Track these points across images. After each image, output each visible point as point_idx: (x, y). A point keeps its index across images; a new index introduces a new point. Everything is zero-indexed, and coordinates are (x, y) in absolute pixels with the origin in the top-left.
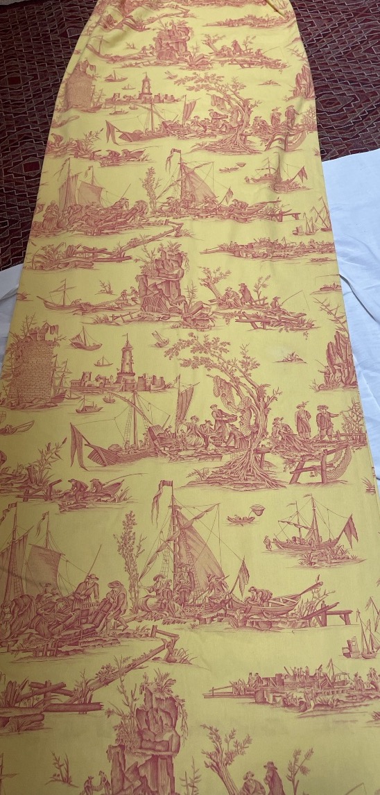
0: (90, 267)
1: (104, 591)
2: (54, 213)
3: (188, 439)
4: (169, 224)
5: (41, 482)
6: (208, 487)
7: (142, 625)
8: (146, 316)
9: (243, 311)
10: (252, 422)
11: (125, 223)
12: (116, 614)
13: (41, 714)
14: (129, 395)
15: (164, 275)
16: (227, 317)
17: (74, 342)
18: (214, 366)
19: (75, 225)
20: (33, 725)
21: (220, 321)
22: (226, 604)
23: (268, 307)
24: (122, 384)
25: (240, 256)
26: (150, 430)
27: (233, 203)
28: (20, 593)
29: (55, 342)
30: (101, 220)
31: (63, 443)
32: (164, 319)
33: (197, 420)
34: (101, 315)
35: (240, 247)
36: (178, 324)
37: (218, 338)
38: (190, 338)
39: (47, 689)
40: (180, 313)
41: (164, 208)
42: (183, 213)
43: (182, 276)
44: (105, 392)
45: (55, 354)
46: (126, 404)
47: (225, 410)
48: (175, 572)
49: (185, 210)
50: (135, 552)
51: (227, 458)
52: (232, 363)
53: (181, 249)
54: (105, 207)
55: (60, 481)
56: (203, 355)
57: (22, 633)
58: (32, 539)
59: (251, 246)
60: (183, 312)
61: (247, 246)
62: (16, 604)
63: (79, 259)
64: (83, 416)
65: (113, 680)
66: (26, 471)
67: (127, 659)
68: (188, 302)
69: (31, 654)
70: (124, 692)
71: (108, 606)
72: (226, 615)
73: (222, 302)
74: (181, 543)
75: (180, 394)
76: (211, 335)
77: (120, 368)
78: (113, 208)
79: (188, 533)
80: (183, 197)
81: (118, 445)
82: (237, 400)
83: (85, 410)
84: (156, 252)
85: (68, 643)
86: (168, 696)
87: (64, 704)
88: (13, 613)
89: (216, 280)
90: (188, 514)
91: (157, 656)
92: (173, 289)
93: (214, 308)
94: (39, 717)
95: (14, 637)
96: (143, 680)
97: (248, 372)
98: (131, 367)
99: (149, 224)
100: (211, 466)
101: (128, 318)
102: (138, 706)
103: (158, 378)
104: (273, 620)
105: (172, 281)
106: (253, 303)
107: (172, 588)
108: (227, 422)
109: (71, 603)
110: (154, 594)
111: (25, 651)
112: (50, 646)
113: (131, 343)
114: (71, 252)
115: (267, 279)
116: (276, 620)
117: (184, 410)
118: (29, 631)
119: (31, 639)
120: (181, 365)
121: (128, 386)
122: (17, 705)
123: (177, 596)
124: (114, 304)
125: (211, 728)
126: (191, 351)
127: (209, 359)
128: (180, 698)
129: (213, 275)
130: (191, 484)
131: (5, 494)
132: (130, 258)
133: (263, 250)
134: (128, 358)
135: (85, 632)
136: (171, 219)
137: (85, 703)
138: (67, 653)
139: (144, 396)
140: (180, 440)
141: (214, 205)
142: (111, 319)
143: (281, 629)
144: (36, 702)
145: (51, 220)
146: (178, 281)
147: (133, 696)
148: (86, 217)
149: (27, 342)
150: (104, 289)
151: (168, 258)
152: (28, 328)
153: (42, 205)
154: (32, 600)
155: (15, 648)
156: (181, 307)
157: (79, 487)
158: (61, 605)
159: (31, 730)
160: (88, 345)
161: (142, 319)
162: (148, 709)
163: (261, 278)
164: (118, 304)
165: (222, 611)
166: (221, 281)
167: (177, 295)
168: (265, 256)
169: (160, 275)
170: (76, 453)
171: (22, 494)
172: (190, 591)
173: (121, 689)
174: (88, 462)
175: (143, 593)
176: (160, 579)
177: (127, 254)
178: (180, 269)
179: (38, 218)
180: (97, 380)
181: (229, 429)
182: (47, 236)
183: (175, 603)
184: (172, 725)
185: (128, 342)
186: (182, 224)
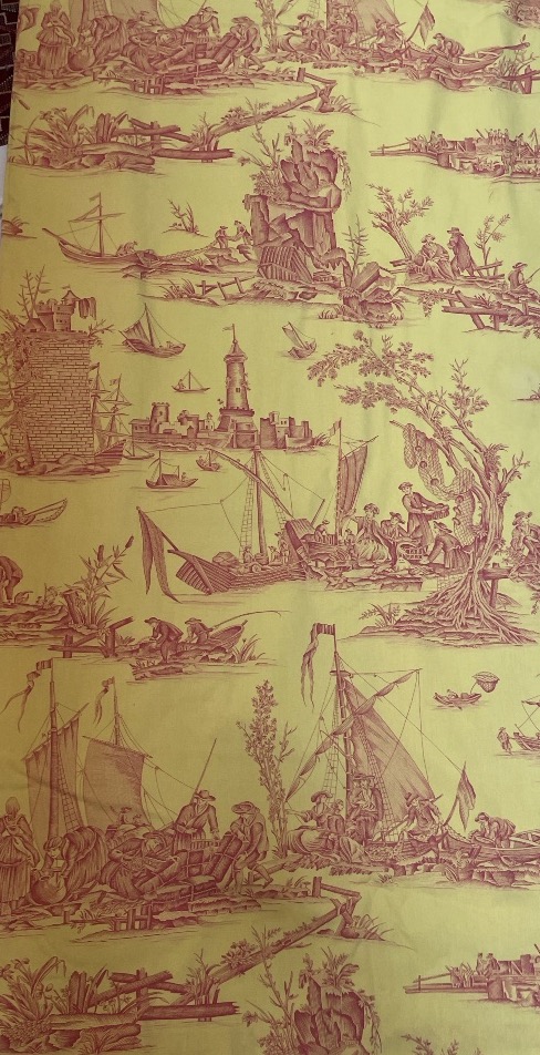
0: (146, 166)
1: (226, 820)
2: (61, 33)
3: (360, 547)
4: (306, 79)
5: (93, 621)
6: (400, 637)
7: (296, 876)
8: (268, 288)
9: (456, 289)
10: (477, 520)
11: (213, 69)
12: (248, 860)
13: (134, 1024)
14: (245, 457)
15: (300, 199)
16: (427, 300)
17: (130, 337)
18: (403, 403)
19: (110, 66)
20: (123, 1041)
21: (413, 308)
22: (438, 842)
23: (504, 284)
24: (231, 432)
25: (448, 166)
26: (288, 526)
27: (436, 42)
28: (75, 823)
29: (91, 335)
30: (163, 57)
31: (127, 546)
32: (305, 297)
33: (376, 511)
34: (180, 279)
35: (450, 146)
36: (332, 311)
37: (409, 345)
38: (358, 344)
39: (140, 983)
40: (335, 287)
41: (293, 41)
42: (333, 56)
43: (338, 205)
44: (199, 448)
45: (94, 363)
46: (241, 475)
47: (428, 495)
48: (348, 787)
49: (338, 50)
50: (276, 752)
51: (431, 585)
52: (436, 399)
53: (333, 142)
54: (170, 26)
55: (128, 621)
56: (382, 379)
57: (87, 891)
58: (87, 727)
59: (469, 145)
60: (343, 285)
61: (463, 143)
62: (71, 843)
63: (125, 149)
64: (161, 496)
65: (252, 966)
66: (63, 600)
67: (274, 932)
68: (352, 264)
69: (106, 927)
70: (271, 985)
71: (234, 846)
72: (437, 860)
73: (415, 267)
74: (356, 738)
75: (343, 460)
76: (397, 336)
77: (224, 399)
78: (186, 29)
79: (368, 722)
80: (332, 18)
81: (229, 554)
82: (449, 475)
83: (162, 483)
84: (281, 145)
85: (170, 906)
86: (347, 991)
87: (172, 1007)
88: (66, 858)
89: (405, 217)
90: (364, 686)
91: (324, 928)
92: (320, 230)
93: (401, 279)
94: (132, 1029)
95: (73, 898)
96: (304, 966)
97: (466, 420)
98: (245, 397)
99: (265, 76)
100: (403, 600)
101: (232, 290)
102: (297, 1007)
103: (298, 423)
104: (516, 869)
105: (318, 214)
106: (476, 274)
107: (343, 814)
108: (429, 517)
109: (169, 840)
110: (312, 823)
111: (96, 922)
112: (138, 914)
113: (242, 346)
114: (106, 130)
115: (502, 222)
116: (521, 869)
117: (350, 491)
118: (98, 887)
119: (105, 900)
120: (343, 399)
121: (242, 439)
122: (91, 1010)
123: (353, 828)
124: (204, 258)
125: (419, 1041)
126: (361, 371)
127: (391, 388)
128: (367, 994)
129: (398, 206)
130: (369, 632)
131: (26, 644)
132: (228, 153)
133: (495, 158)
134: (238, 377)
135: (198, 888)
136: (309, 68)
137: (207, 1005)
138: (170, 924)
139: (275, 460)
140: (344, 548)
141: (395, 42)
142: (199, 291)
143: (530, 884)
144: (124, 1005)
145: (55, 48)
146: (330, 214)
147: (287, 991)
148: (131, 47)
149: (34, 331)
150: (179, 221)
151: (306, 158)
152: (33, 300)
153: (34, 11)
154: (98, 836)
155: (77, 917)
156: (338, 272)
157: (165, 632)
158: (152, 844)
159: (120, 1049)
160: (157, 346)
161: (261, 295)
162: (315, 1011)
163: (491, 219)
164: (211, 258)
165: (431, 855)
166: (415, 220)
167: (329, 247)
168: (499, 171)
169: (292, 196)
170: (153, 566)
171: (60, 643)
172: (376, 820)
173: (267, 981)
174: (177, 585)
175: (293, 823)
176: (323, 800)
177: (225, 142)
178: (332, 187)
179: (27, 41)
180: (180, 421)
181: (435, 532)
182: (51, 88)
183: (350, 840)
184: (355, 1036)
185: (235, 343)
186: (333, 83)
